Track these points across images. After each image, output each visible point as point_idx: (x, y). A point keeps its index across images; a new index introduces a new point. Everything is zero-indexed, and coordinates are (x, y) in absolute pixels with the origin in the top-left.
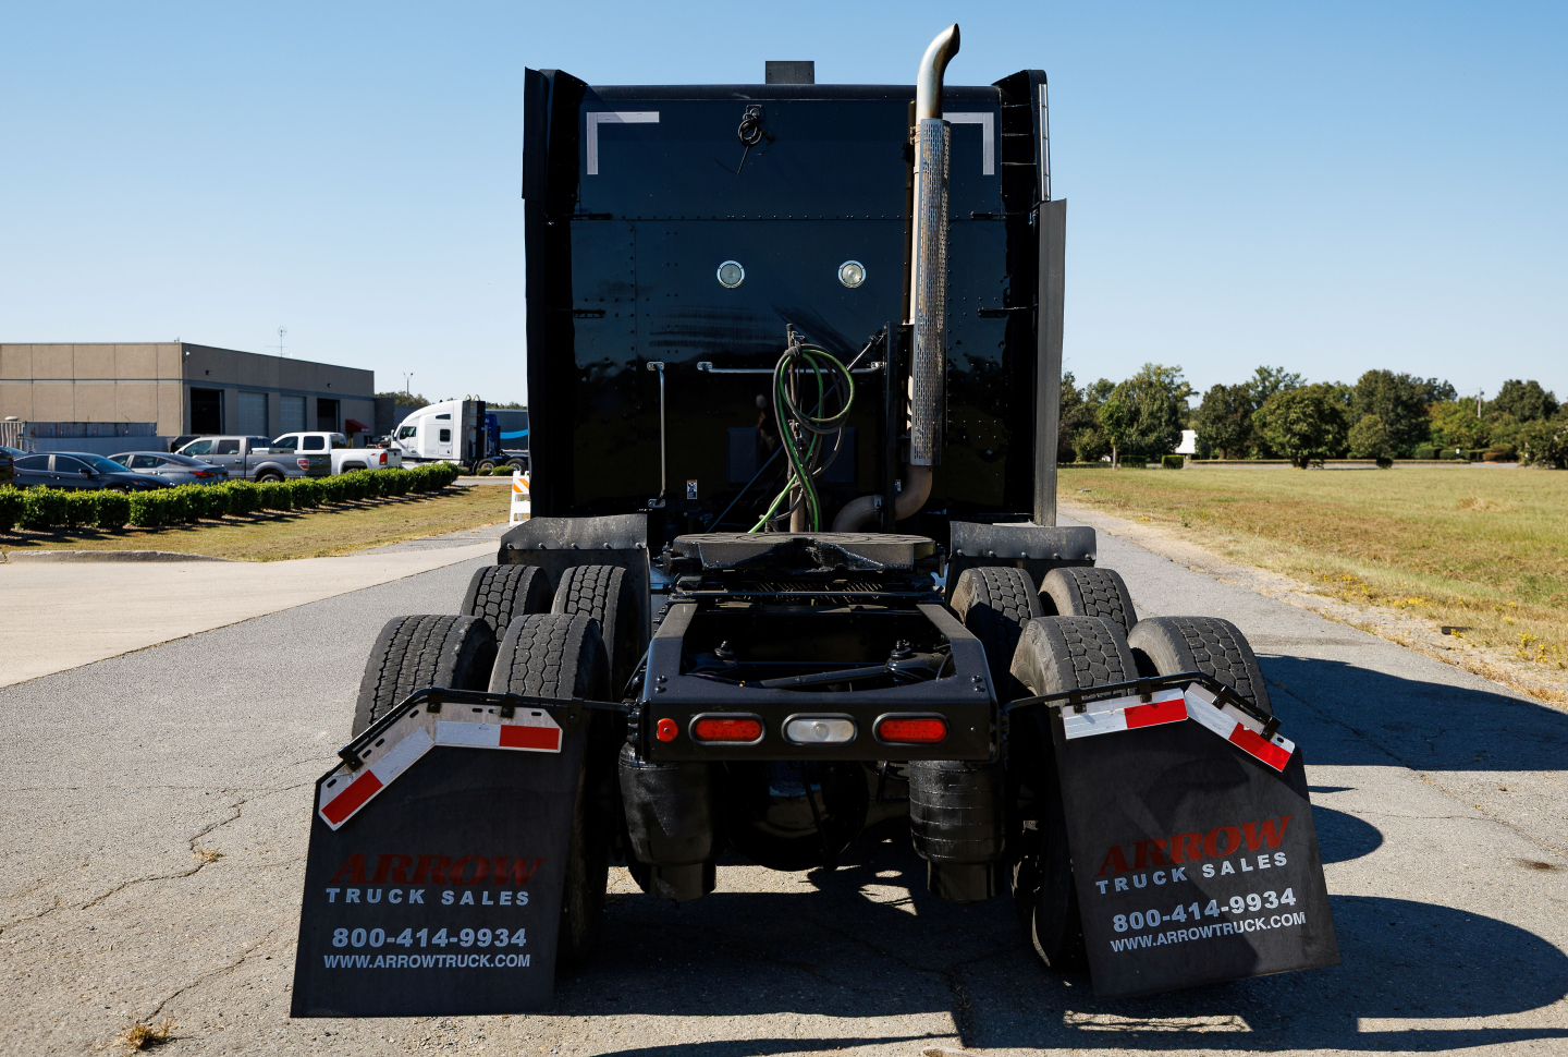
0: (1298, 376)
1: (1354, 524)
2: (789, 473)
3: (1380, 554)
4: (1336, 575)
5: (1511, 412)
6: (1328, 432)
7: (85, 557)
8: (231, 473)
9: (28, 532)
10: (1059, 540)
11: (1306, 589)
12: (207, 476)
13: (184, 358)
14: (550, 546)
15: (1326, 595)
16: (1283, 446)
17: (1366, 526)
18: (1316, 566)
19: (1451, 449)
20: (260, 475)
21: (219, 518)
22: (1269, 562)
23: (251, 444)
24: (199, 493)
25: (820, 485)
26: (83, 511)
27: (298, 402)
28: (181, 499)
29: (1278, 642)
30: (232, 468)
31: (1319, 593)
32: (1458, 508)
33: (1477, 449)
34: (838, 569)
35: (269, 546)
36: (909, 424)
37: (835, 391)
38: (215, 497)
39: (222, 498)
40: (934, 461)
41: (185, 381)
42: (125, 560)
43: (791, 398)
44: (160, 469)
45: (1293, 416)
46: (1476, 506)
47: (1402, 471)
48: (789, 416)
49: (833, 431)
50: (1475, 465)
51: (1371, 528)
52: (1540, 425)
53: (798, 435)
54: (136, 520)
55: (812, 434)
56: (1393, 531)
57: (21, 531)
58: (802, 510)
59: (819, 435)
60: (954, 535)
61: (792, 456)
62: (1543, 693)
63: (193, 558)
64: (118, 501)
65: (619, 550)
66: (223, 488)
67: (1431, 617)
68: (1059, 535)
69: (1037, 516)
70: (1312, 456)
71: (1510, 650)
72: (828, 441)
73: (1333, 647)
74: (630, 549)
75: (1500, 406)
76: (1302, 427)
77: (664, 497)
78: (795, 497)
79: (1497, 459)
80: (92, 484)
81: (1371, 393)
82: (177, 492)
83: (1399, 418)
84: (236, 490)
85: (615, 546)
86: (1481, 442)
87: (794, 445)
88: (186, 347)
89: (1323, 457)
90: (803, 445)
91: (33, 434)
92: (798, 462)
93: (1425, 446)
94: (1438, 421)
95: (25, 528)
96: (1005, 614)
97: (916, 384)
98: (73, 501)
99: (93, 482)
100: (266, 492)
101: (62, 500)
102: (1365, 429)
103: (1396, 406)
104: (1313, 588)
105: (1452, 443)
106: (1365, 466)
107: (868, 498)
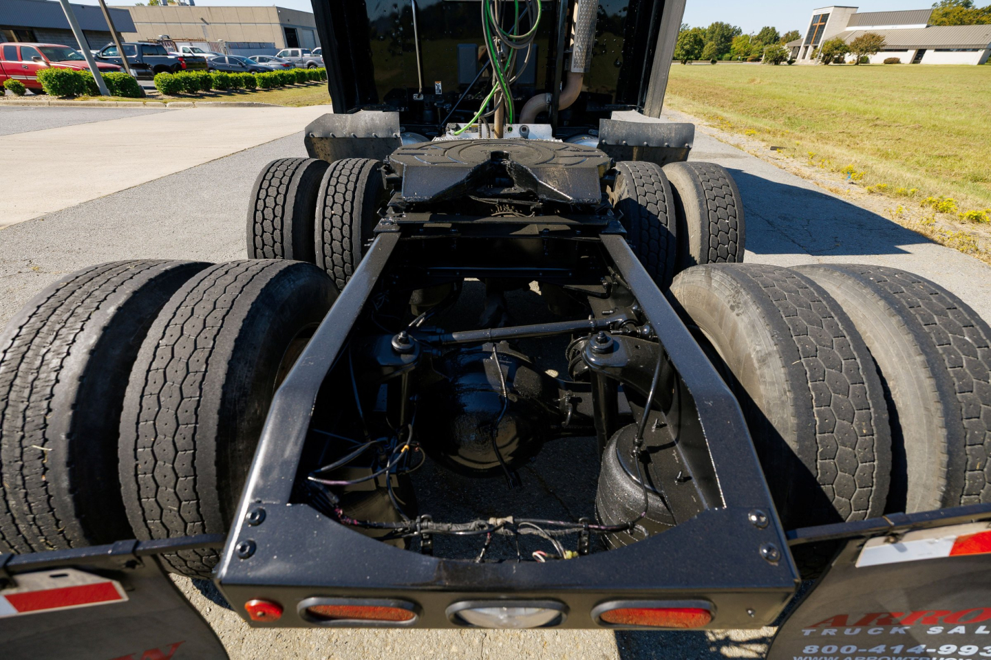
0: (687, 25)
1: (711, 90)
2: (494, 80)
3: (724, 105)
4: (715, 117)
5: (762, 41)
6: (696, 49)
7: (225, 105)
8: (296, 64)
9: (218, 91)
10: (670, 133)
11: (705, 123)
12: (287, 66)
13: (279, 14)
14: (338, 135)
15: (714, 127)
16: (679, 55)
17: (716, 91)
18: (706, 112)
19: (736, 57)
20: (310, 65)
21: (293, 84)
22: (686, 109)
23: (303, 52)
24: (283, 74)
25: (515, 89)
26: (237, 82)
27: (310, 33)
28: (276, 77)
29: (706, 157)
30: (298, 63)
31: (710, 126)
32: (748, 83)
33: (746, 56)
34: (529, 192)
35: (310, 97)
36: (572, 42)
37: (527, 13)
38: (290, 76)
39: (292, 76)
40: (585, 69)
41: (281, 24)
42: (242, 106)
43: (495, 19)
44: (269, 63)
45: (685, 42)
46: (756, 82)
47: (720, 65)
48: (493, 34)
49: (525, 46)
50: (744, 63)
51: (719, 92)
52: (773, 46)
53: (500, 50)
54: (261, 86)
55: (510, 48)
56: (727, 94)
57: (215, 90)
58: (502, 108)
59: (514, 49)
60: (601, 129)
61: (495, 67)
62: (837, 192)
63: (269, 106)
64: (250, 77)
65: (383, 139)
66: (292, 71)
67: (763, 140)
68: (670, 129)
69: (646, 109)
70: (688, 59)
71: (804, 160)
72: (522, 53)
73: (731, 159)
74: (389, 138)
75: (759, 38)
76: (687, 47)
77: (422, 93)
78: (498, 98)
79: (752, 61)
80: (243, 69)
81: (713, 33)
82: (274, 74)
83: (722, 43)
84: (297, 73)
85: (380, 135)
86: (747, 54)
87: (497, 58)
88: (278, 8)
89: (691, 59)
90: (503, 58)
91: (230, 47)
92: (499, 72)
93: (727, 55)
94: (736, 45)
95: (217, 89)
96: (648, 209)
97: (580, 10)
98: (232, 78)
99: (243, 68)
100: (309, 74)
101: (227, 77)
102: (709, 47)
103: (721, 38)
104: (708, 123)
105: (737, 54)
106: (706, 63)
107: (543, 95)
